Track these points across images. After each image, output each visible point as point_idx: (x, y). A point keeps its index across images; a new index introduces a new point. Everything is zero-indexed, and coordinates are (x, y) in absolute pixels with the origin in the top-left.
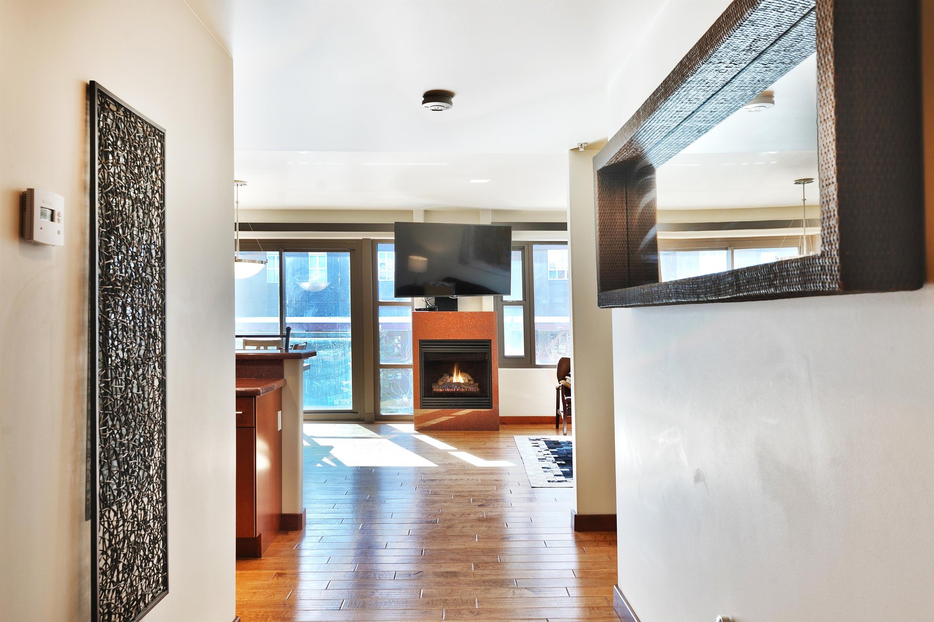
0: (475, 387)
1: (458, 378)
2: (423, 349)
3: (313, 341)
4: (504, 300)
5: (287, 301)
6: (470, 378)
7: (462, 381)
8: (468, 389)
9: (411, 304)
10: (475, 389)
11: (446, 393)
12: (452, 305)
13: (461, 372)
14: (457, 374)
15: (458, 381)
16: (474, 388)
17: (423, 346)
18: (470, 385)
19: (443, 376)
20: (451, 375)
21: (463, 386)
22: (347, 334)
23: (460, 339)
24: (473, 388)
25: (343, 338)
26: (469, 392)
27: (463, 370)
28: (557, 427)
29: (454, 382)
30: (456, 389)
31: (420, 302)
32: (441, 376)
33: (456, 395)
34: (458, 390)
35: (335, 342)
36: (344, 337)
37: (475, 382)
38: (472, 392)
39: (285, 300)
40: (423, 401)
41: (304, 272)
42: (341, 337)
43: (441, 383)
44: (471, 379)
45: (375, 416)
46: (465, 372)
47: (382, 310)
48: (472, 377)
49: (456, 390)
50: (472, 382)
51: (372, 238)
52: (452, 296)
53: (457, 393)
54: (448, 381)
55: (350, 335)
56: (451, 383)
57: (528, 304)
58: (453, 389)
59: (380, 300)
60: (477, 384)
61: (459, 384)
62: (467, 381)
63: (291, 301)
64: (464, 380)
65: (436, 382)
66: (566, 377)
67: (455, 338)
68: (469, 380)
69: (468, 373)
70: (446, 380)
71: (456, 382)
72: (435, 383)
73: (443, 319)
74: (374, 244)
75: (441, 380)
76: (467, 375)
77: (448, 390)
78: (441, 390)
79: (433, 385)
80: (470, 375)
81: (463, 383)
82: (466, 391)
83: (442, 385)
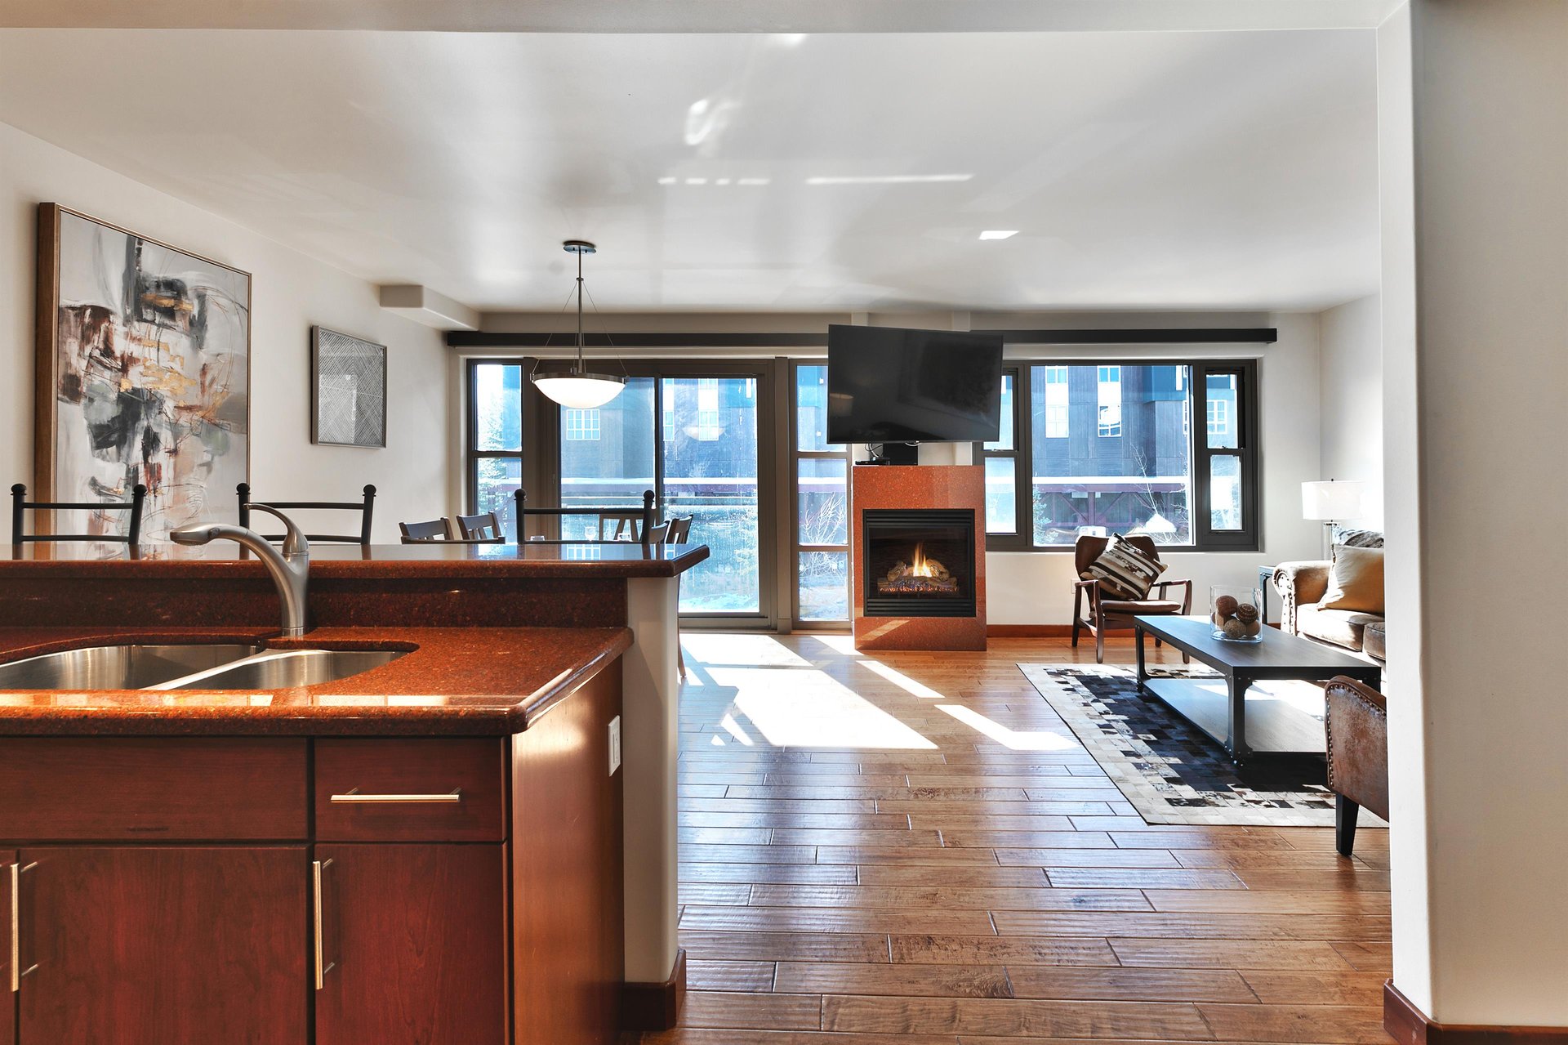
0: (950, 584)
1: (923, 569)
2: (868, 524)
3: (702, 510)
4: (985, 449)
5: (666, 451)
6: (942, 569)
7: (929, 575)
8: (938, 587)
9: (847, 456)
10: (950, 588)
11: (902, 595)
12: (911, 457)
13: (926, 559)
14: (921, 563)
15: (923, 574)
17: (868, 520)
18: (942, 580)
19: (896, 565)
20: (910, 564)
21: (930, 582)
22: (751, 500)
23: (926, 508)
24: (948, 586)
25: (747, 506)
26: (941, 592)
27: (930, 555)
28: (1075, 644)
29: (914, 575)
30: (918, 587)
31: (860, 452)
32: (894, 566)
33: (918, 596)
34: (921, 589)
35: (734, 511)
36: (747, 504)
37: (951, 576)
38: (945, 593)
39: (663, 449)
40: (869, 604)
41: (689, 409)
42: (744, 504)
43: (892, 578)
44: (944, 570)
45: (793, 622)
46: (933, 558)
47: (803, 464)
48: (946, 567)
49: (918, 590)
50: (946, 576)
51: (789, 356)
52: (911, 442)
53: (921, 594)
54: (906, 574)
55: (757, 501)
56: (911, 577)
57: (1022, 456)
58: (914, 588)
59: (800, 450)
60: (954, 579)
61: (923, 579)
62: (937, 574)
63: (670, 453)
64: (933, 572)
65: (885, 575)
66: (1091, 567)
67: (918, 507)
68: (941, 573)
69: (938, 560)
70: (902, 572)
71: (918, 575)
72: (883, 577)
73: (899, 476)
74: (792, 365)
75: (892, 572)
76: (937, 564)
77: (905, 589)
78: (892, 590)
79: (879, 580)
80: (941, 563)
81: (930, 578)
82: (936, 592)
83: (895, 581)
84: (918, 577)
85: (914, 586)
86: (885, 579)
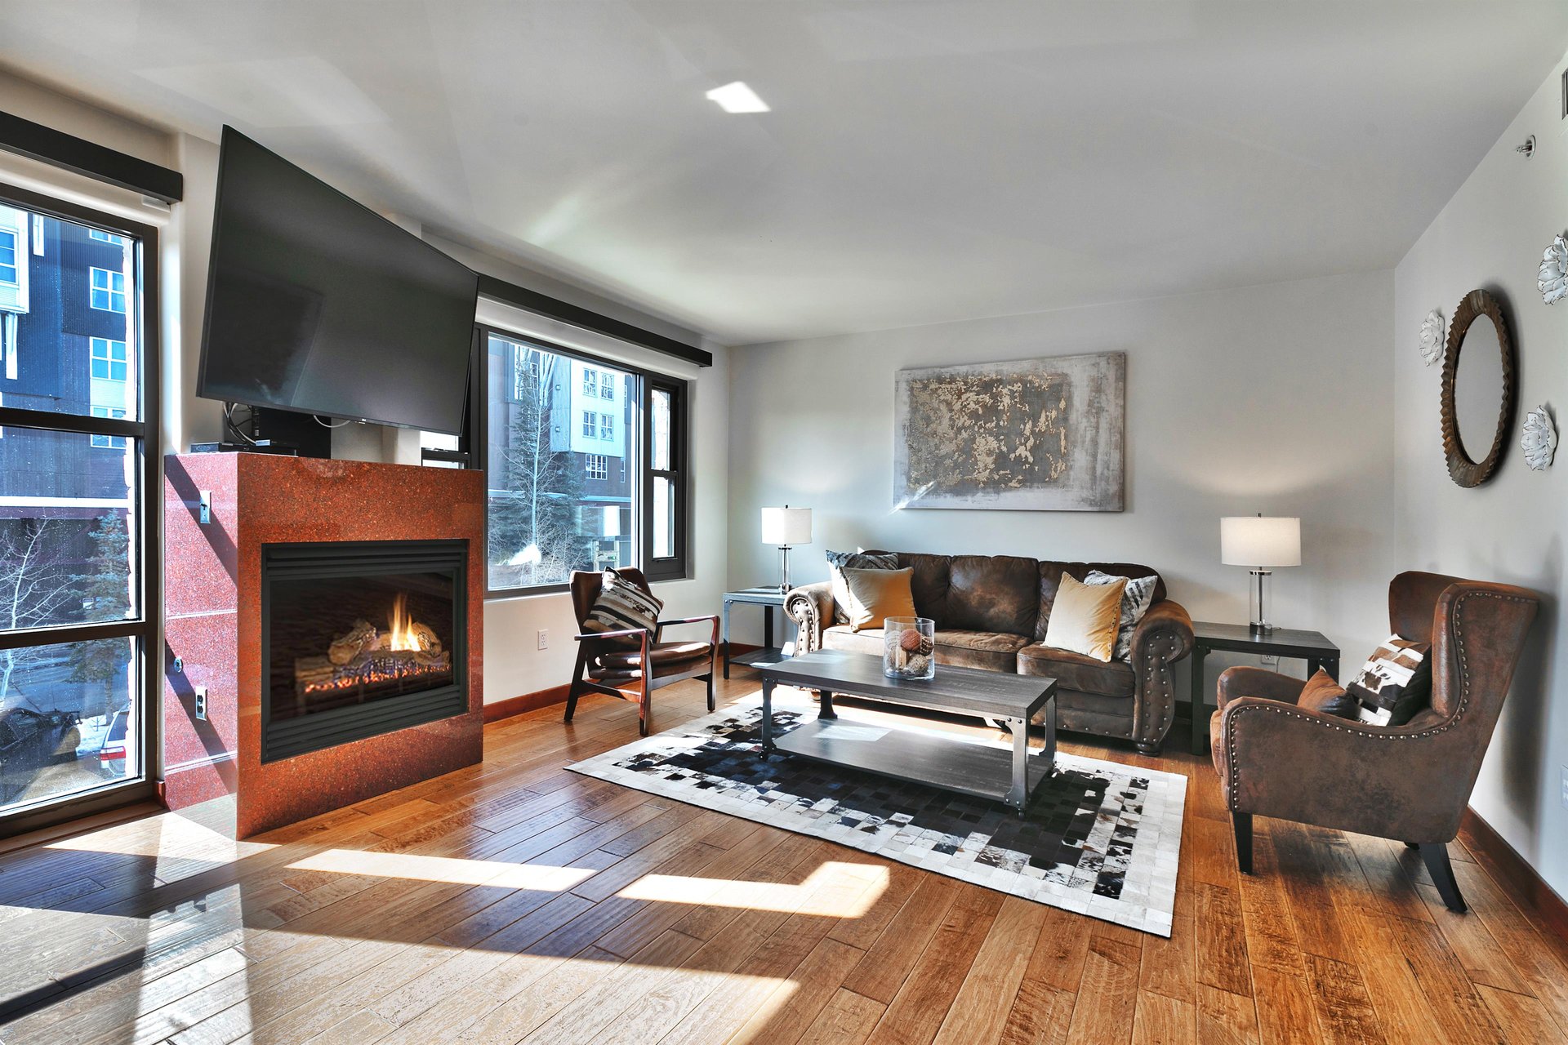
0: (443, 661)
1: (405, 639)
2: (275, 572)
6: (434, 639)
7: (416, 648)
8: (428, 667)
10: (442, 666)
11: (366, 692)
13: (413, 623)
14: (403, 628)
15: (407, 648)
16: (439, 666)
18: (434, 656)
19: (352, 629)
20: (385, 628)
21: (418, 660)
24: (439, 664)
26: (433, 674)
27: (416, 616)
29: (393, 649)
30: (400, 670)
32: (345, 629)
33: (401, 688)
34: (405, 674)
37: (443, 650)
38: (438, 675)
43: (339, 658)
44: (437, 641)
46: (421, 622)
48: (439, 636)
49: (400, 675)
50: (438, 649)
53: (405, 684)
54: (373, 647)
56: (385, 653)
58: (392, 672)
60: (446, 654)
61: (407, 655)
62: (427, 647)
64: (422, 643)
65: (321, 653)
68: (433, 645)
69: (428, 626)
70: (368, 643)
71: (399, 648)
72: (317, 655)
75: (344, 642)
76: (427, 630)
77: (374, 678)
78: (344, 683)
79: (297, 665)
80: (433, 630)
81: (418, 653)
82: (426, 674)
83: (351, 662)
84: (400, 652)
85: (392, 669)
86: (321, 660)
